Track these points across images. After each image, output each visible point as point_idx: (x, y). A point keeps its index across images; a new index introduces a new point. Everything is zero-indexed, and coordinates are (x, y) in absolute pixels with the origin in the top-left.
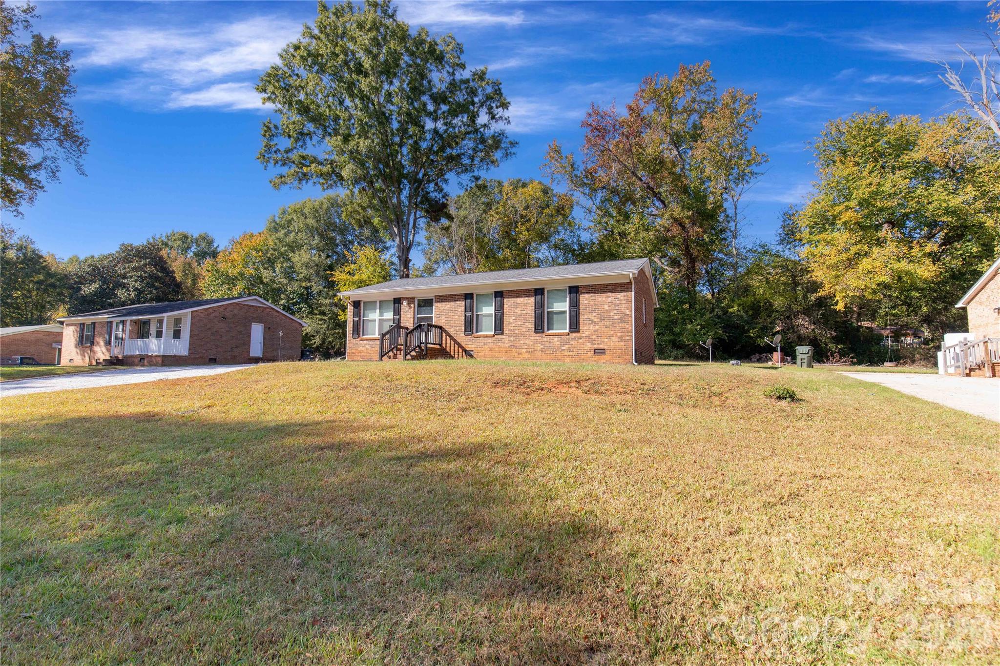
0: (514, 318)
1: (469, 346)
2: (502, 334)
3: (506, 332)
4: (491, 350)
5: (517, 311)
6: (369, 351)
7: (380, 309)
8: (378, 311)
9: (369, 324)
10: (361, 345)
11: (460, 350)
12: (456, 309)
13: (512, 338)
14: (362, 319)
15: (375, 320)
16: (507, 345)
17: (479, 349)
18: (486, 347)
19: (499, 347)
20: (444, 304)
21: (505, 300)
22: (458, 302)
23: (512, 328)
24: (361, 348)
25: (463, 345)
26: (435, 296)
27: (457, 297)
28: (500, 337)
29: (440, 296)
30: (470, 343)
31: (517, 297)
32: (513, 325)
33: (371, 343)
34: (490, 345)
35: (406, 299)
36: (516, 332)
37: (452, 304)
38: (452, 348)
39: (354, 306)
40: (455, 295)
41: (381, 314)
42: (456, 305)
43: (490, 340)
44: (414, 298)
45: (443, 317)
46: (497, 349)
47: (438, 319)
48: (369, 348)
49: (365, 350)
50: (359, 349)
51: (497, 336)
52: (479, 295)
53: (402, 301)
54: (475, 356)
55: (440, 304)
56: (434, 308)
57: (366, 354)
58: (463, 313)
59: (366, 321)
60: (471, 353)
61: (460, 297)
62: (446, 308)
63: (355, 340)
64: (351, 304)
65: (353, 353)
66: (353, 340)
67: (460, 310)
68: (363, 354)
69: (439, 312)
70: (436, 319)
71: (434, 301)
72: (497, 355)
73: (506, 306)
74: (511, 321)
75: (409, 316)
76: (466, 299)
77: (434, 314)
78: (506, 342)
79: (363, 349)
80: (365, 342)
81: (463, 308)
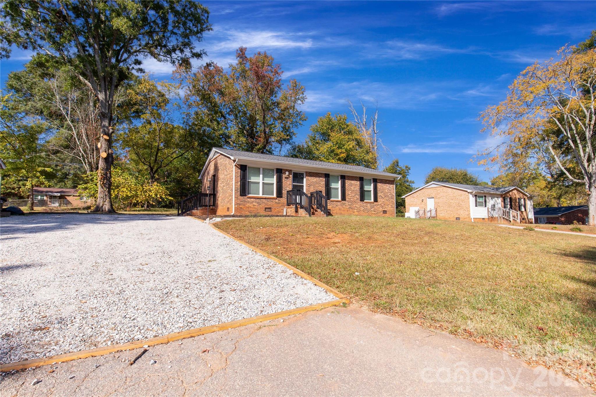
1: (328, 206)
2: (345, 200)
3: (347, 199)
4: (340, 209)
5: (351, 188)
6: (256, 207)
7: (264, 174)
8: (261, 176)
10: (248, 202)
12: (320, 182)
13: (350, 203)
14: (247, 180)
15: (259, 183)
16: (347, 207)
17: (334, 209)
18: (337, 207)
19: (344, 207)
20: (312, 178)
21: (346, 181)
22: (321, 178)
23: (350, 198)
24: (248, 205)
26: (306, 172)
27: (320, 175)
28: (344, 202)
30: (328, 204)
31: (351, 180)
32: (350, 196)
33: (258, 200)
34: (339, 207)
35: (287, 170)
36: (352, 200)
37: (318, 178)
39: (241, 169)
40: (319, 173)
41: (263, 180)
42: (320, 180)
43: (339, 204)
44: (291, 171)
45: (312, 187)
46: (343, 209)
47: (309, 188)
48: (256, 204)
49: (253, 207)
50: (247, 205)
51: (342, 202)
52: (332, 176)
53: (283, 171)
54: (331, 213)
55: (309, 178)
56: (305, 179)
57: (253, 209)
58: (324, 186)
59: (250, 183)
60: (329, 211)
61: (322, 175)
62: (314, 181)
63: (242, 197)
64: (238, 167)
65: (241, 208)
66: (240, 197)
67: (322, 183)
68: (251, 209)
69: (309, 183)
70: (307, 188)
71: (305, 175)
72: (343, 212)
73: (346, 184)
74: (349, 193)
75: (289, 183)
76: (325, 177)
77: (305, 184)
78: (347, 205)
79: (251, 205)
80: (252, 199)
81: (324, 183)
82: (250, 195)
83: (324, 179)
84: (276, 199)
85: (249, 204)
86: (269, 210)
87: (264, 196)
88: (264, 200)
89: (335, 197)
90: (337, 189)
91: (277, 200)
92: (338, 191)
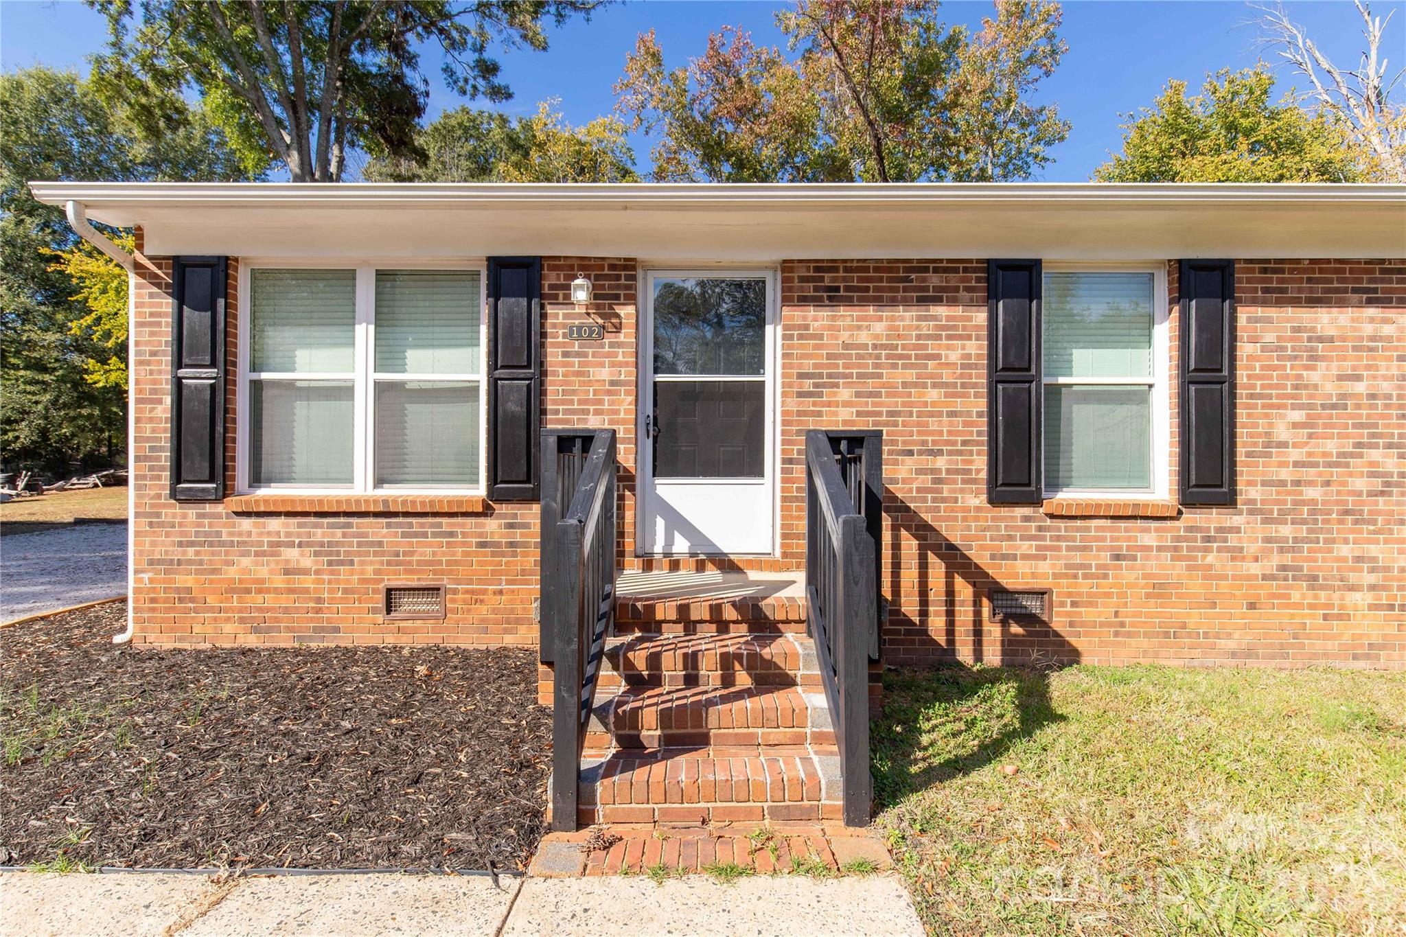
0: (1298, 416)
1: (1022, 567)
2: (1228, 500)
3: (1249, 489)
4: (1159, 590)
5: (1314, 377)
6: (308, 582)
7: (382, 319)
8: (364, 333)
9: (301, 409)
10: (243, 547)
11: (964, 590)
12: (932, 347)
13: (1286, 531)
14: (243, 376)
15: (344, 392)
16: (1255, 569)
17: (1084, 586)
18: (1128, 574)
19: (1209, 573)
20: (846, 315)
21: (1244, 315)
22: (941, 311)
23: (1285, 474)
24: (243, 566)
25: (979, 556)
26: (787, 266)
27: (934, 280)
28: (1211, 518)
29: (822, 267)
30: (1027, 547)
31: (1313, 302)
32: (1295, 454)
33: (322, 531)
34: (1153, 566)
35: (585, 266)
36: (1311, 493)
37: (906, 317)
38: (910, 576)
39: (180, 293)
40: (923, 266)
41: (387, 356)
42: (927, 327)
43: (1148, 535)
44: (628, 267)
45: (845, 394)
46: (1196, 586)
47: (808, 404)
48: (307, 562)
49: (279, 581)
50: (232, 572)
51: (1193, 517)
52: (1070, 278)
53: (550, 279)
54: (1058, 623)
55: (817, 317)
56: (773, 334)
57: (285, 601)
58: (980, 378)
59: (267, 394)
60: (1033, 605)
61: (953, 279)
62: (863, 337)
63: (192, 512)
64: (154, 280)
65: (185, 595)
66: (178, 509)
67: (954, 357)
68: (270, 600)
69: (808, 365)
70: (794, 404)
71: (773, 293)
72: (1195, 618)
73: (1245, 349)
74: (1282, 432)
75: (605, 374)
76: (992, 296)
77: (772, 376)
78: (1251, 548)
79: (263, 572)
80: (274, 524)
81: (977, 348)
82: (263, 492)
83: (980, 317)
84: (487, 511)
85: (246, 562)
86: (422, 605)
87: (389, 491)
88: (377, 529)
89: (1100, 478)
90: (1138, 396)
91: (491, 525)
92: (1145, 419)
